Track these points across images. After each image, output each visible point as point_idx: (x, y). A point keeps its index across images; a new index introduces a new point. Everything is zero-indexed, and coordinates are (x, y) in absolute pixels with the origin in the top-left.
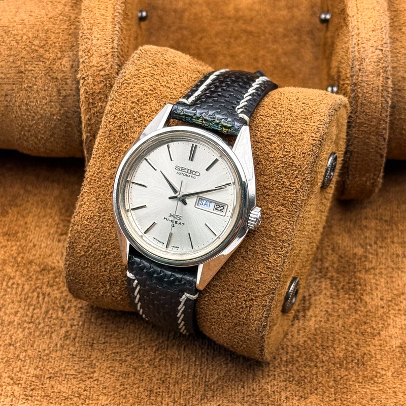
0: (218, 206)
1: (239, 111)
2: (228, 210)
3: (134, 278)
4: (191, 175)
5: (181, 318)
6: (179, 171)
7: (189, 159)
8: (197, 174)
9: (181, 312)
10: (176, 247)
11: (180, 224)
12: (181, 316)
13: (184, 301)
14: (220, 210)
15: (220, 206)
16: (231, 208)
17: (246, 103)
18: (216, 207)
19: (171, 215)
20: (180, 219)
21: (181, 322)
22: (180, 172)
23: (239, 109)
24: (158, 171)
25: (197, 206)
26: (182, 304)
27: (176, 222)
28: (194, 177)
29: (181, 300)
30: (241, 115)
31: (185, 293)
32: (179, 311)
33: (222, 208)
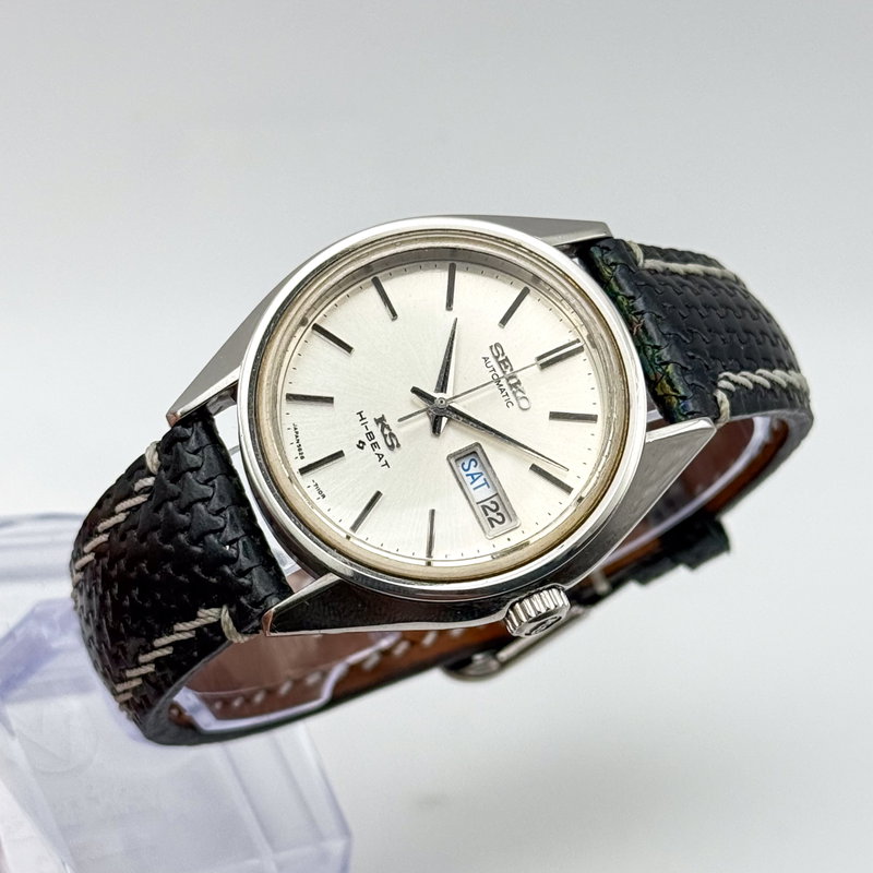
0: (494, 507)
1: (723, 384)
2: (508, 536)
3: (154, 469)
4: (508, 390)
5: (158, 653)
6: (492, 359)
7: (539, 358)
8: (524, 404)
9: (174, 638)
10: (320, 492)
11: (381, 457)
12: (164, 647)
13: (204, 622)
14: (490, 520)
15: (497, 511)
16: (516, 538)
17: (751, 386)
18: (487, 503)
19: (381, 421)
20: (391, 447)
21: (145, 664)
22: (493, 362)
23: (727, 378)
24: (451, 316)
25: (452, 461)
26: (197, 623)
27: (375, 445)
28: (508, 402)
29: (202, 613)
30: (721, 395)
31: (225, 609)
32: (172, 633)
33: (500, 519)
